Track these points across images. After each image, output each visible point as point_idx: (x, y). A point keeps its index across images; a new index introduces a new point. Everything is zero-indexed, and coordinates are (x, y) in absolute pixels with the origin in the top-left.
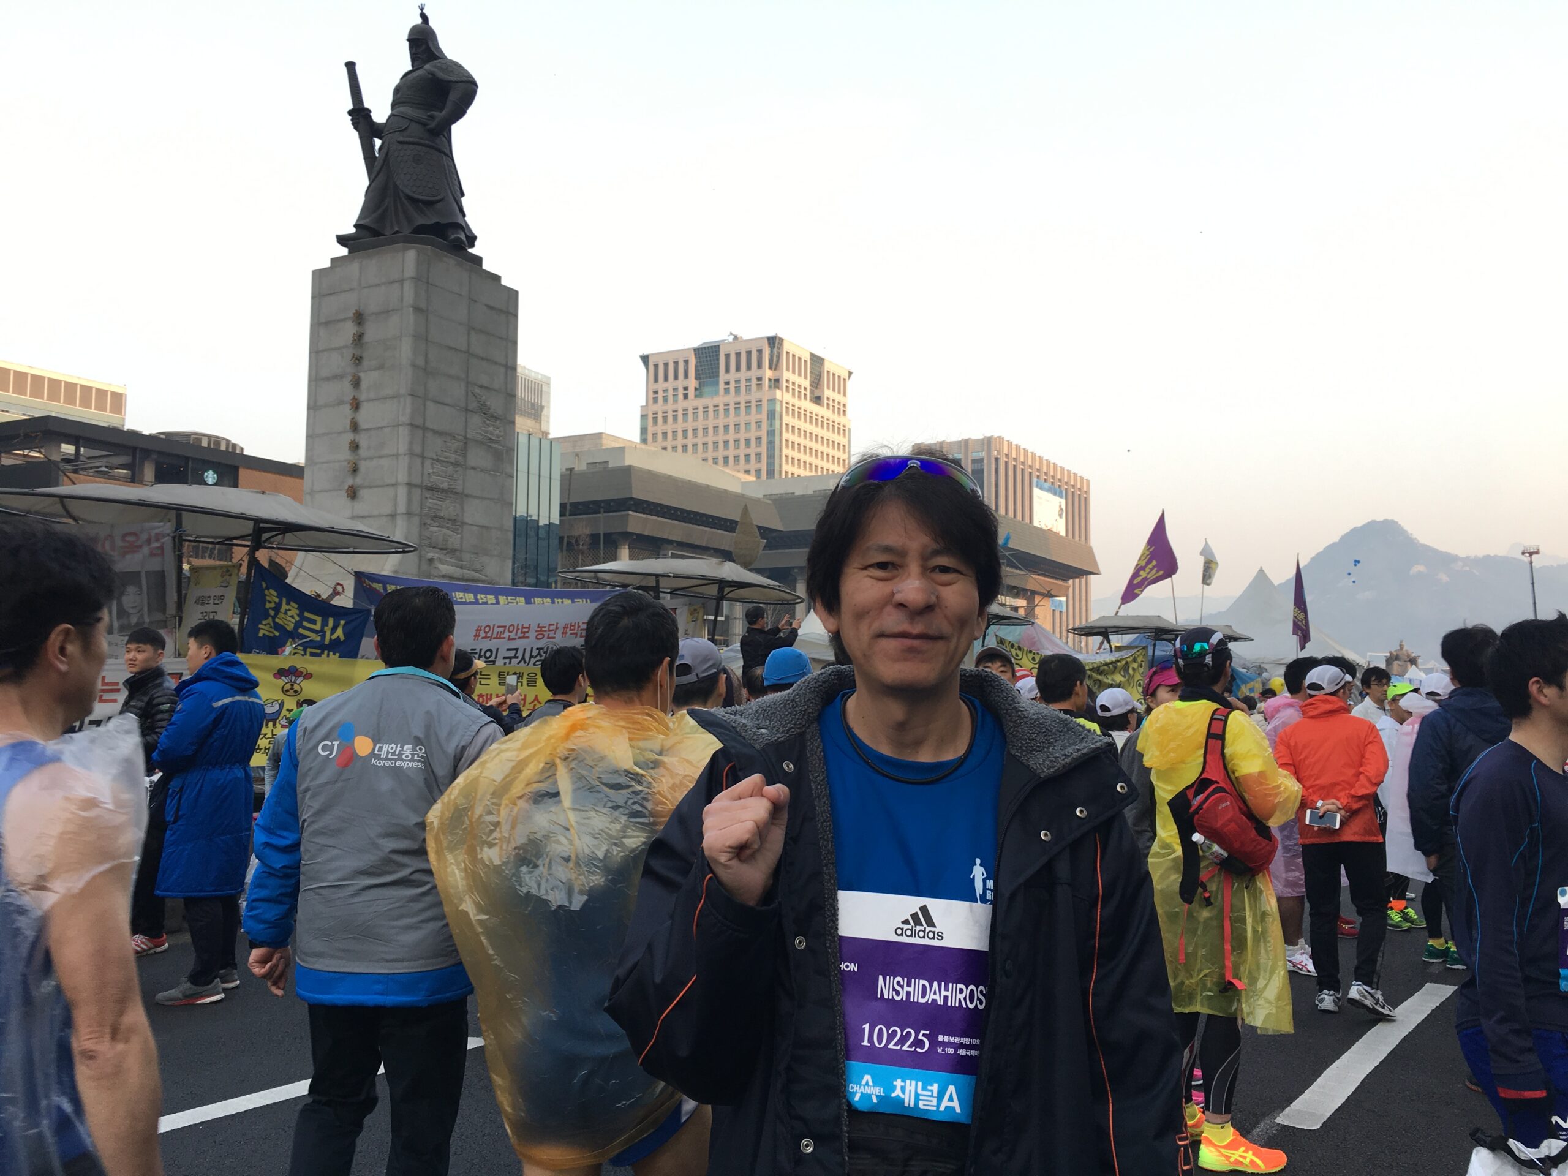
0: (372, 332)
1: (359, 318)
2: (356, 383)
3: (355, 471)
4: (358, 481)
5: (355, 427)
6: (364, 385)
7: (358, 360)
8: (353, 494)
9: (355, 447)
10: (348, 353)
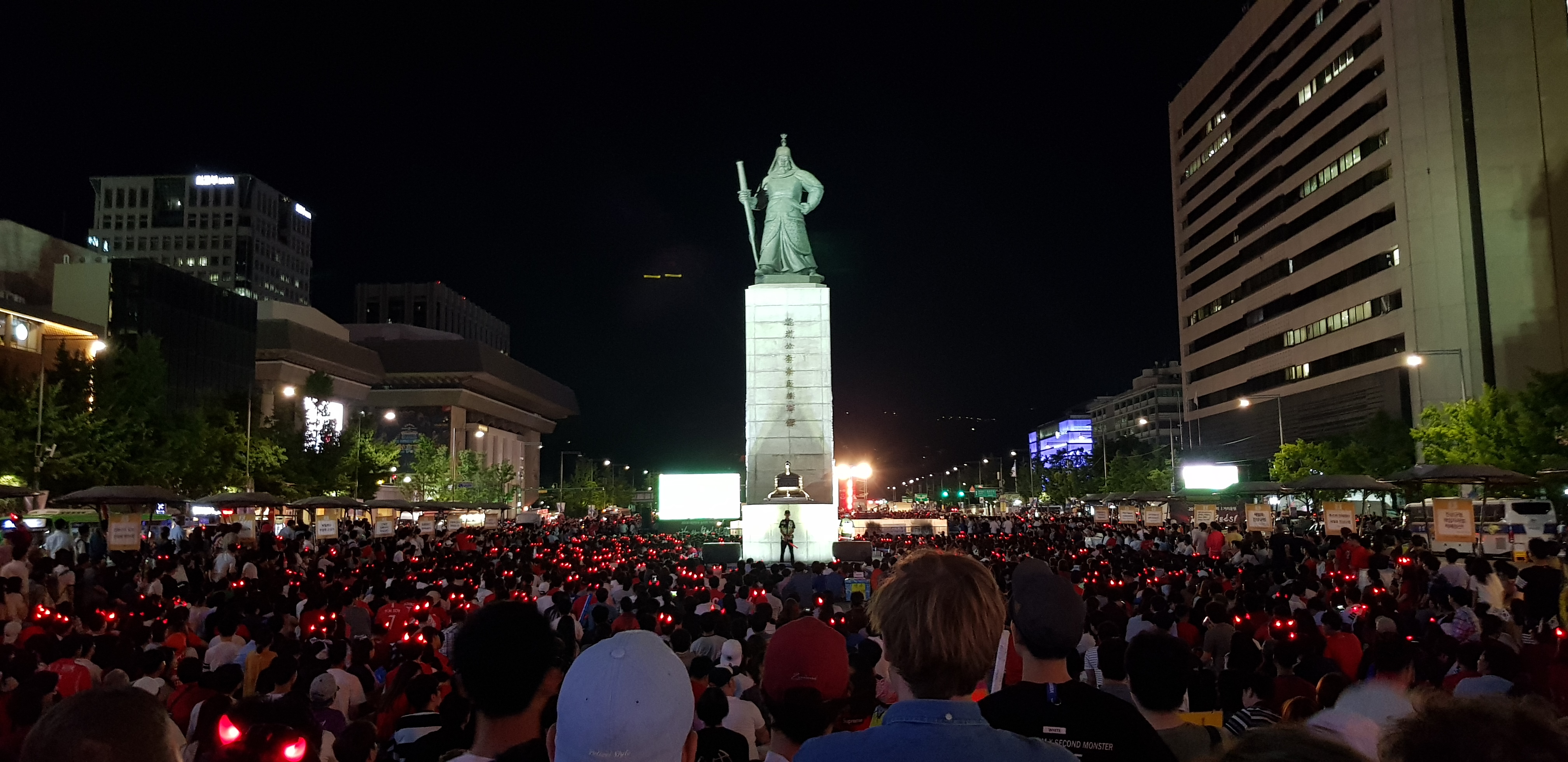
0: (797, 332)
1: (789, 322)
2: (789, 358)
3: (790, 409)
4: (793, 416)
5: (789, 384)
6: (794, 361)
7: (789, 346)
8: (791, 423)
9: (790, 396)
10: (782, 343)
